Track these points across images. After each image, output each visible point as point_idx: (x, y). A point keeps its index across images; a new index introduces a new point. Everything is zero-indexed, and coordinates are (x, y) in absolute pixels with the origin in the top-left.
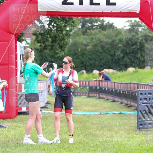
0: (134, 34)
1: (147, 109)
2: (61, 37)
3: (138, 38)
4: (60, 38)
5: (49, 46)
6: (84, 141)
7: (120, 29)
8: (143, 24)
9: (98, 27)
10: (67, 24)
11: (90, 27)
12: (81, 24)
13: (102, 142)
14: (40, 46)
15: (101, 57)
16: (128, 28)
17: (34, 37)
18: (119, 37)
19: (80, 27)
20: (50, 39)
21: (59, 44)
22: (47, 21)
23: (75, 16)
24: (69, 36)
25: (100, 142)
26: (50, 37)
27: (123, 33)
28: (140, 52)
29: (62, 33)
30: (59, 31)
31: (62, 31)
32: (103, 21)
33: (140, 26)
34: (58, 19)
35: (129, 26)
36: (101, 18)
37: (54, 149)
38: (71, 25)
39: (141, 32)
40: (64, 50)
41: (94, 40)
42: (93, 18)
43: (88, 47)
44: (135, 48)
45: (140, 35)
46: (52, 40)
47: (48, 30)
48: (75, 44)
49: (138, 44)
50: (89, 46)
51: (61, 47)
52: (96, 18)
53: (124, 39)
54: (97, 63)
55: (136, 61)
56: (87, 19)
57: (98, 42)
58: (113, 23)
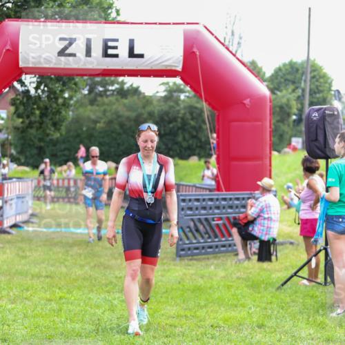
0: (172, 104)
1: (192, 224)
2: (55, 108)
3: (178, 111)
4: (54, 110)
5: (35, 122)
6: (90, 276)
7: (151, 97)
8: (188, 88)
9: (115, 93)
10: (64, 88)
11: (102, 93)
12: (88, 88)
13: (120, 278)
14: (22, 122)
15: (119, 141)
16: (163, 94)
17: (12, 109)
18: (149, 109)
19: (86, 92)
20: (37, 112)
21: (52, 119)
22: (34, 82)
23: (78, 75)
24: (68, 107)
25: (116, 277)
26: (38, 108)
27: (155, 103)
28: (182, 133)
29: (56, 103)
30: (52, 99)
31: (57, 99)
32: (123, 83)
33: (182, 91)
34: (51, 79)
35: (165, 91)
36: (121, 79)
37: (42, 288)
38: (72, 89)
39: (184, 101)
40: (59, 130)
41: (108, 114)
42: (107, 78)
43: (98, 125)
44: (173, 127)
45: (182, 106)
46: (41, 113)
47: (35, 96)
48: (77, 120)
49: (179, 120)
50: (99, 122)
51: (55, 124)
52: (113, 78)
53: (156, 112)
54: (112, 150)
55: (176, 147)
56: (98, 79)
57: (114, 116)
58: (138, 87)
